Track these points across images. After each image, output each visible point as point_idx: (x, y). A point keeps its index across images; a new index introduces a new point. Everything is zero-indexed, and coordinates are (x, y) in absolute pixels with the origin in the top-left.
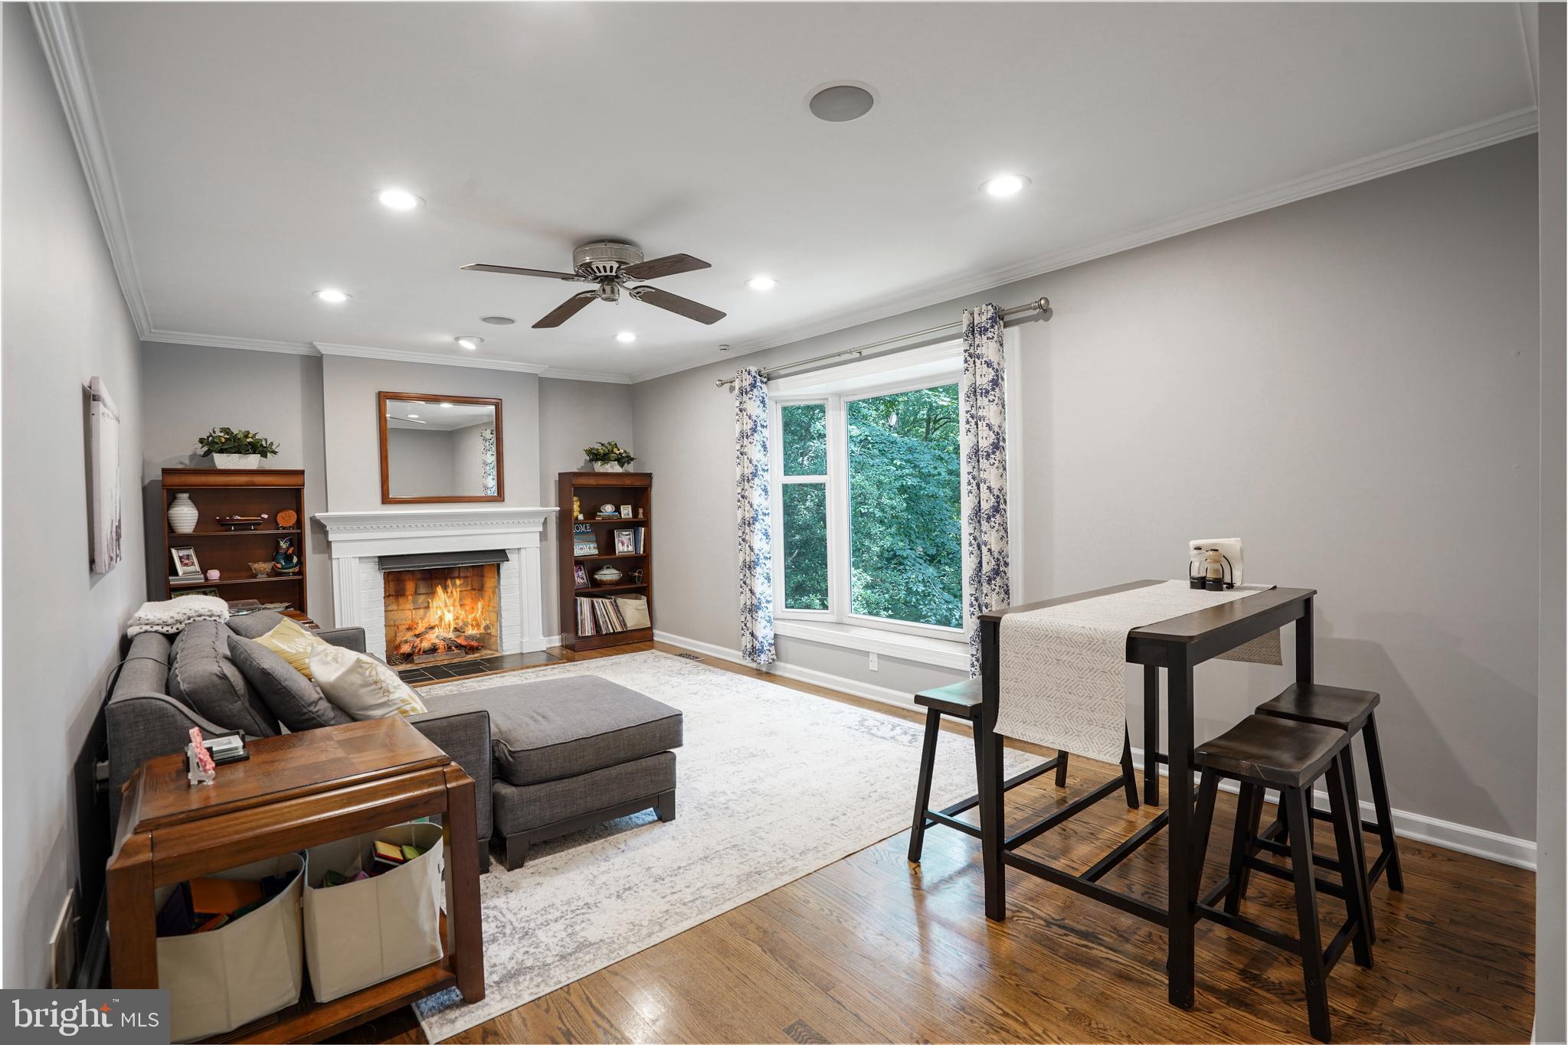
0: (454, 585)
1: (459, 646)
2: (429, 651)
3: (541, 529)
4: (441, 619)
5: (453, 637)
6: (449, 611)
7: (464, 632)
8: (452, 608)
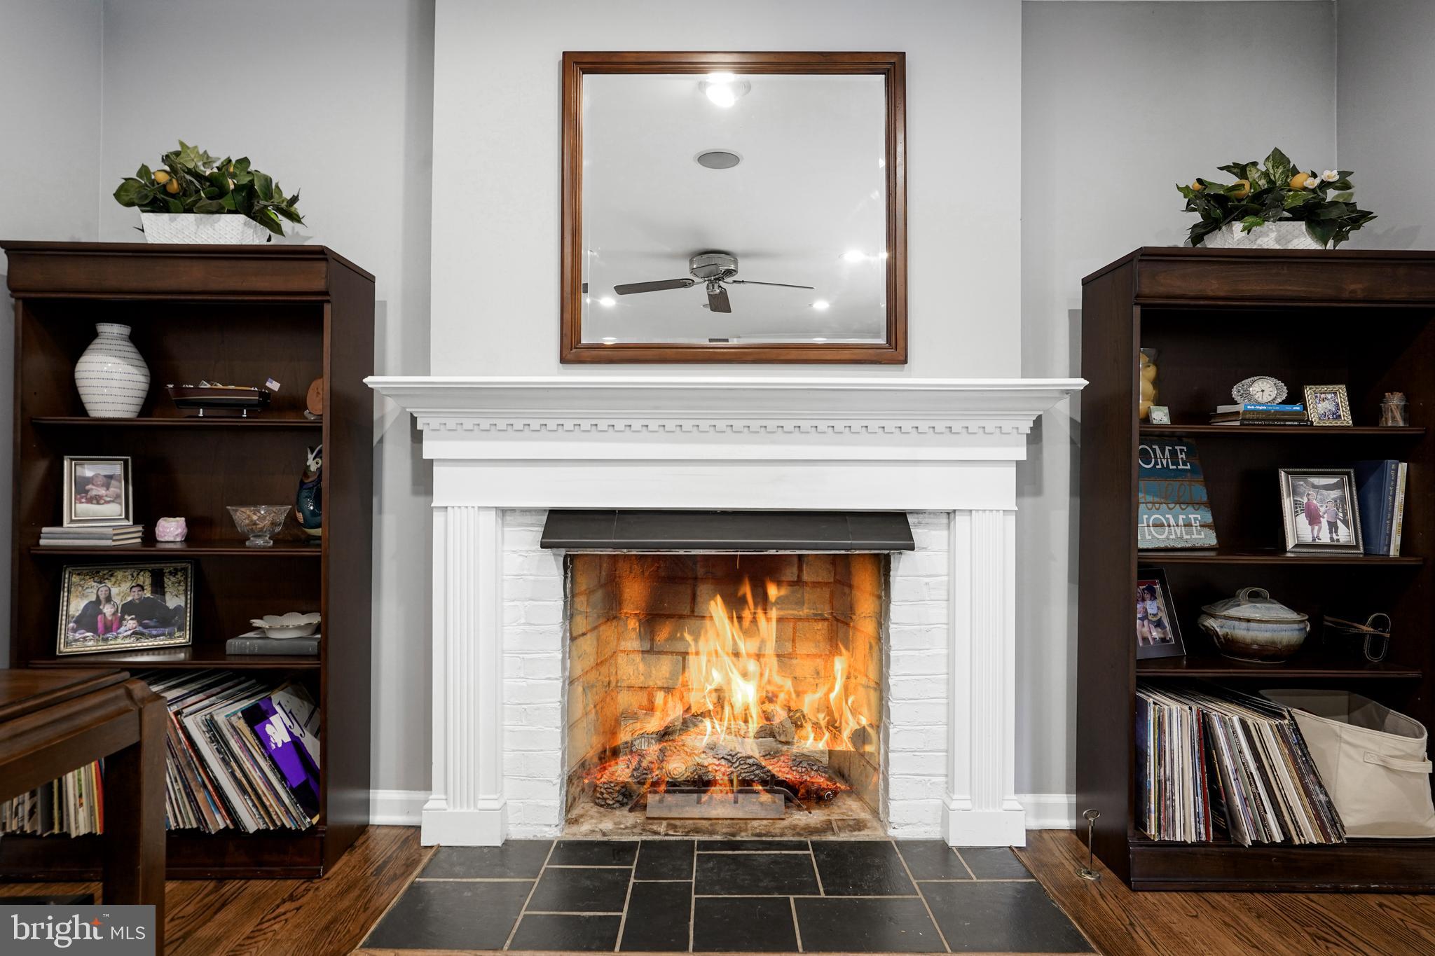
0: (762, 600)
1: (772, 783)
2: (687, 782)
3: (1021, 454)
4: (721, 698)
5: (756, 754)
6: (745, 675)
7: (787, 743)
8: (752, 666)
